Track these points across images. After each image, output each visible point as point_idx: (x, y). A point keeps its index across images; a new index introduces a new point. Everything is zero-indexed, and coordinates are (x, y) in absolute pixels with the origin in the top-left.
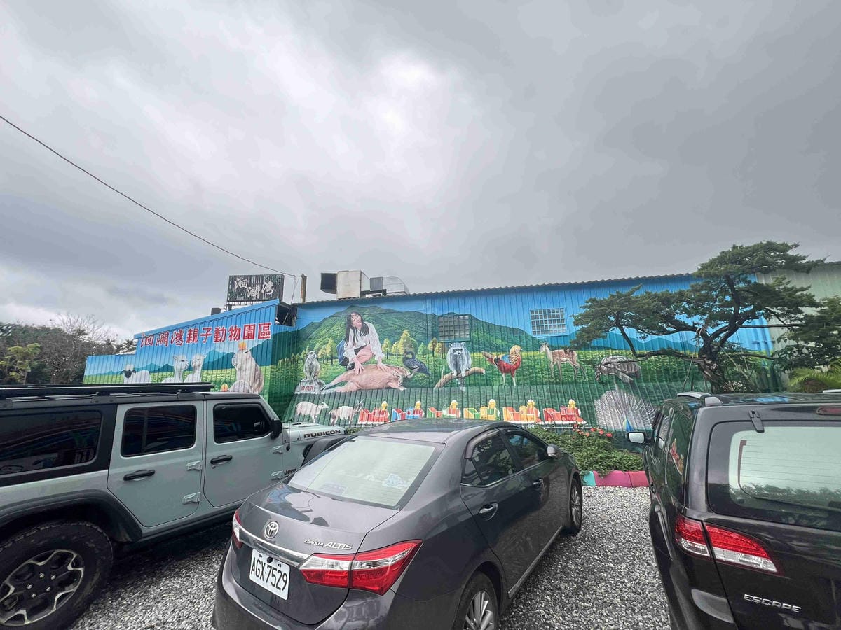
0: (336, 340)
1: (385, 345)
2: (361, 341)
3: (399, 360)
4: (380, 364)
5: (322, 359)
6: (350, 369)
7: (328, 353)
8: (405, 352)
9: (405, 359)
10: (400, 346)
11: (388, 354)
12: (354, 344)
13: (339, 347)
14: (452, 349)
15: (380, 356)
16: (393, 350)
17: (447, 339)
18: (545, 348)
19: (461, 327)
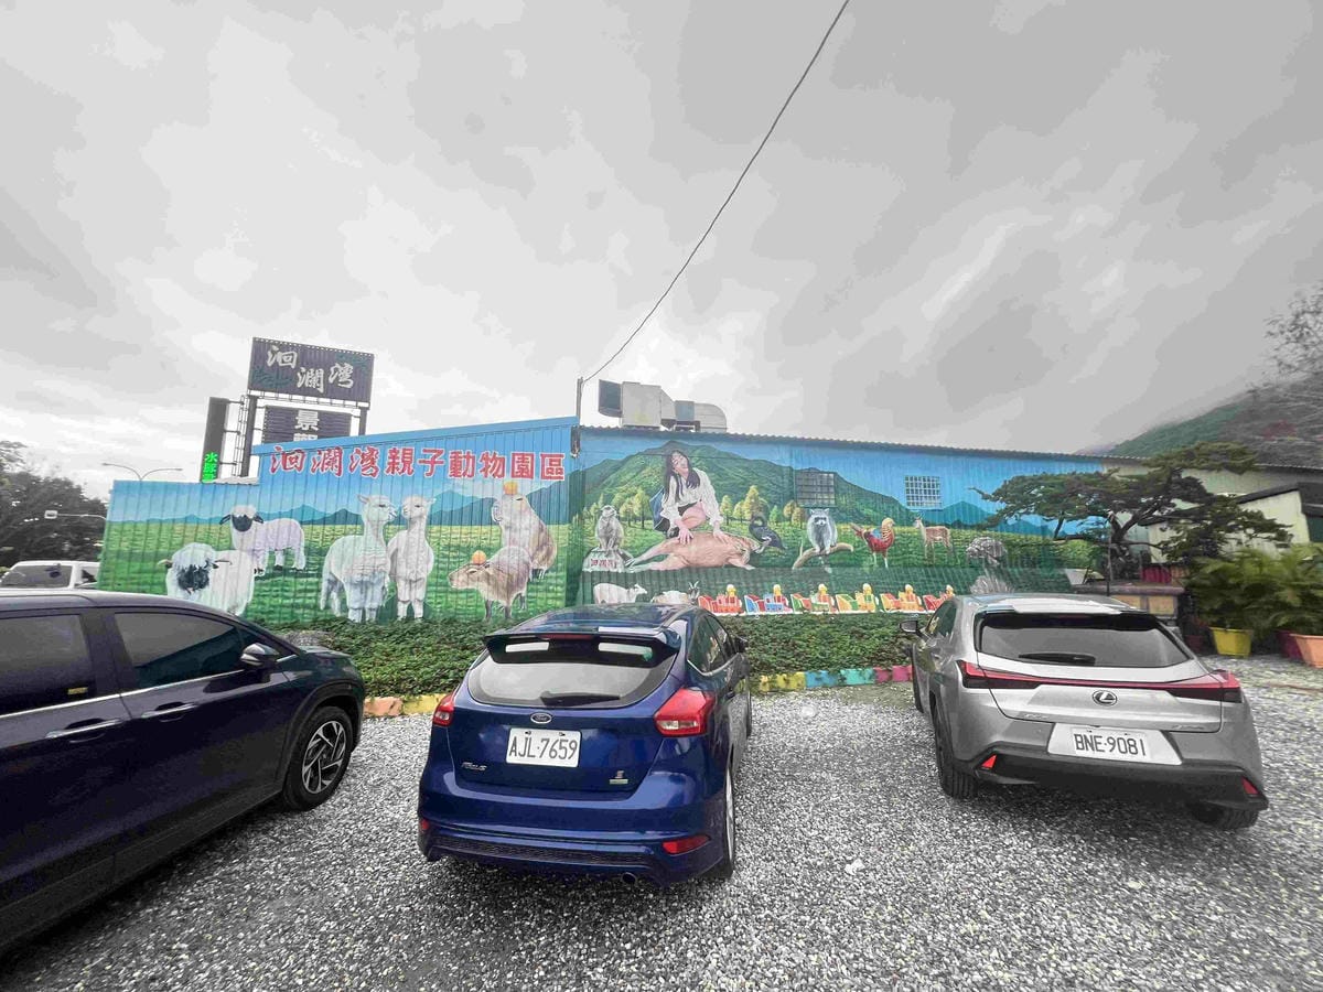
0: (649, 492)
1: (723, 504)
2: (688, 496)
3: (744, 527)
4: (717, 532)
5: (628, 519)
6: (671, 537)
7: (636, 511)
8: (753, 517)
9: (752, 527)
10: (744, 508)
11: (729, 518)
12: (677, 498)
13: (654, 502)
14: (813, 517)
15: (716, 519)
16: (736, 513)
17: (807, 503)
18: (919, 523)
19: (825, 488)
